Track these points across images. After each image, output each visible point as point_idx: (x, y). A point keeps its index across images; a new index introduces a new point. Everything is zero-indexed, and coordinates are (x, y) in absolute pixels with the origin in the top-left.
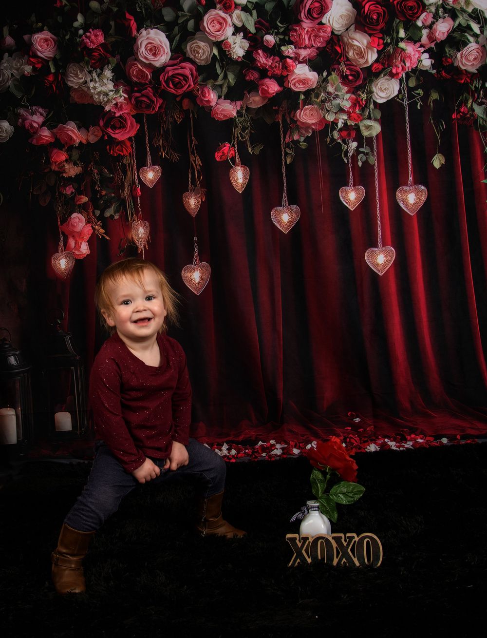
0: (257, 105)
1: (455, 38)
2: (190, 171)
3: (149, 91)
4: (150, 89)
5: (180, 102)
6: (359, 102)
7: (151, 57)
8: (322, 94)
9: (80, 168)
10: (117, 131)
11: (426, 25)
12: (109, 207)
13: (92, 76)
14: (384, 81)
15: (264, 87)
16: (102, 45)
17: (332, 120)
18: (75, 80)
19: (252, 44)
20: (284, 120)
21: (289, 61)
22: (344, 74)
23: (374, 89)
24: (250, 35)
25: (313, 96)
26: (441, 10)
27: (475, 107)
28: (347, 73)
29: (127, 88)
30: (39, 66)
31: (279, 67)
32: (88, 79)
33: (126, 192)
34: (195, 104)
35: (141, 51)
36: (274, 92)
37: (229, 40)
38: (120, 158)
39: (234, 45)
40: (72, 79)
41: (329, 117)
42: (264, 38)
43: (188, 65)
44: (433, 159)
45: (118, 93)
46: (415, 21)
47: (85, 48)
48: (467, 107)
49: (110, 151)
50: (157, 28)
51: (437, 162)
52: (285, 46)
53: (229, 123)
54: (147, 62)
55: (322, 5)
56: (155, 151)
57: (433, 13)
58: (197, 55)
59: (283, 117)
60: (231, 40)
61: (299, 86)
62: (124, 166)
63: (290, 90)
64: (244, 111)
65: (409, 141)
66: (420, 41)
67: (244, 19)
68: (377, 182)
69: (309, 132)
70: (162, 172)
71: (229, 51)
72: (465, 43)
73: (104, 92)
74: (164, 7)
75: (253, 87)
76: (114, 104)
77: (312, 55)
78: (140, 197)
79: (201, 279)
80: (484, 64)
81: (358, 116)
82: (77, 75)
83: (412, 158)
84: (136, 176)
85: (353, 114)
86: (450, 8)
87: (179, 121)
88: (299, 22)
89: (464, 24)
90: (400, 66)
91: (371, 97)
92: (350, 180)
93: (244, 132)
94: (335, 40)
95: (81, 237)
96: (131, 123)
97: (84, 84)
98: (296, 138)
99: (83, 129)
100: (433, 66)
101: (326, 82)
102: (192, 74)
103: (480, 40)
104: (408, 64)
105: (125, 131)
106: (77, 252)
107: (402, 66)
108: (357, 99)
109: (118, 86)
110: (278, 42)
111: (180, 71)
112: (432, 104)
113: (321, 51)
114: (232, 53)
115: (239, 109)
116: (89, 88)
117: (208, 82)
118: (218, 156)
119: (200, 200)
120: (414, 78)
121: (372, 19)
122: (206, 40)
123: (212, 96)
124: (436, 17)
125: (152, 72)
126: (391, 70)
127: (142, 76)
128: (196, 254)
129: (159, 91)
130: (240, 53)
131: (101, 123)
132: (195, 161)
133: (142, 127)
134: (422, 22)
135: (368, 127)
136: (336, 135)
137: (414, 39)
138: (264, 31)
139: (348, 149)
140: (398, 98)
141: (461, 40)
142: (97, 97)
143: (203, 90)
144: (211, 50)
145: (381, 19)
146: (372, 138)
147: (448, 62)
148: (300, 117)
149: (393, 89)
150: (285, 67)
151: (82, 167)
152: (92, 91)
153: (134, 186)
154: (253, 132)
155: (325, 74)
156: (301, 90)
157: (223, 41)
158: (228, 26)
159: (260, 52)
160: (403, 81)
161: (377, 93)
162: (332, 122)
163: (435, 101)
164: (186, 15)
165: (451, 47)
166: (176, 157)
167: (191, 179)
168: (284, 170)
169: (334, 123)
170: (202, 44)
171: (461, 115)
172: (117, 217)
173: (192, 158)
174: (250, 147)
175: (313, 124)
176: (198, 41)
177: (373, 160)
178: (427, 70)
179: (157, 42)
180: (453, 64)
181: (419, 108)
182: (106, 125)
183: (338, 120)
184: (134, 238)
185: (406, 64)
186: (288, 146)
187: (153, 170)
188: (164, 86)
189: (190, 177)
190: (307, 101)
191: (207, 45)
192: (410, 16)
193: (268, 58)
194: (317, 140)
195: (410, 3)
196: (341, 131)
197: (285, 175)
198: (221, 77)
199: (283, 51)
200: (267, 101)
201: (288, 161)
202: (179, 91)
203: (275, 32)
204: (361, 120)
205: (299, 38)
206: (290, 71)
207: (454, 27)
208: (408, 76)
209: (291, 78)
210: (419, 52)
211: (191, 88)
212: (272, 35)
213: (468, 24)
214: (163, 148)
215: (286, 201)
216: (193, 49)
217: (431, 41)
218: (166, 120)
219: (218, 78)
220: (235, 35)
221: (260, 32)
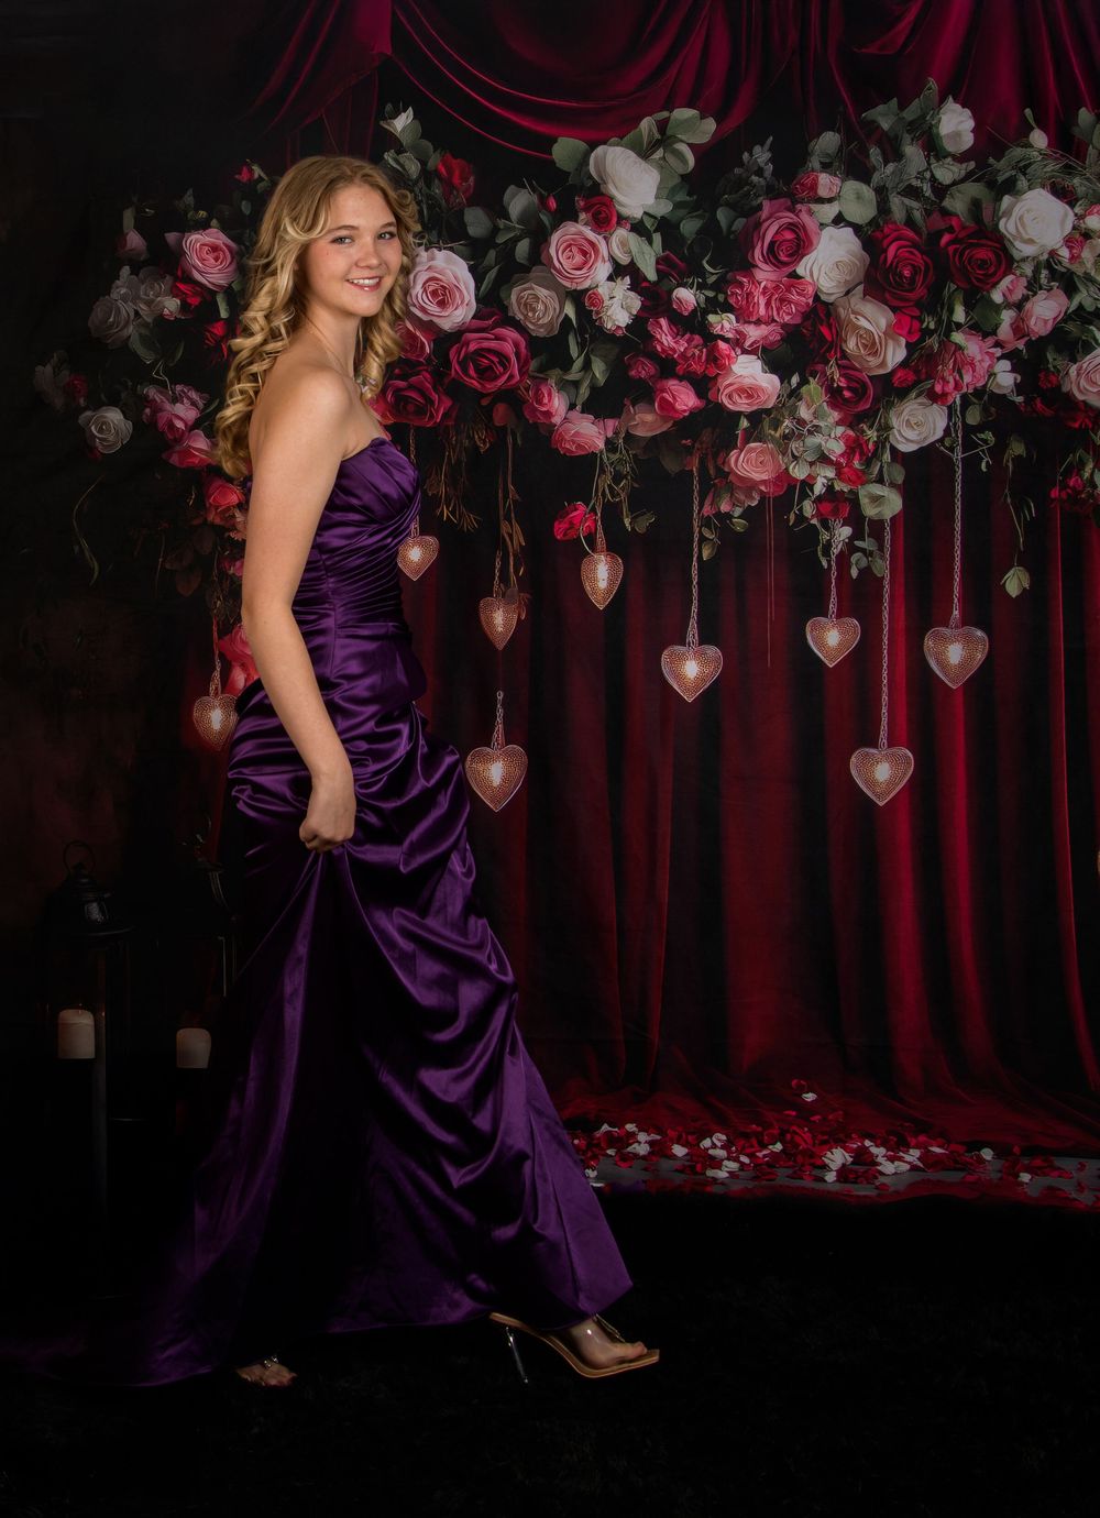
0: (648, 431)
1: (1068, 333)
2: (499, 554)
3: (424, 378)
4: (427, 375)
5: (489, 411)
6: (860, 446)
7: (433, 308)
8: (787, 422)
11: (1011, 301)
14: (916, 406)
15: (666, 395)
17: (803, 477)
19: (648, 303)
20: (703, 468)
21: (722, 345)
22: (835, 385)
23: (894, 422)
24: (645, 284)
25: (766, 423)
26: (1044, 273)
28: (841, 384)
30: (195, 301)
31: (700, 357)
34: (520, 416)
35: (414, 294)
36: (685, 408)
37: (600, 290)
39: (609, 303)
41: (796, 470)
42: (674, 294)
43: (510, 334)
44: (1006, 578)
46: (988, 292)
48: (1081, 478)
50: (451, 249)
51: (1015, 582)
52: (716, 313)
53: (588, 463)
54: (425, 318)
55: (798, 238)
56: (429, 506)
57: (1026, 276)
58: (530, 314)
59: (702, 462)
60: (604, 290)
61: (739, 401)
63: (721, 407)
64: (621, 441)
65: (958, 536)
66: (995, 333)
67: (634, 250)
68: (886, 614)
69: (753, 498)
70: (441, 551)
71: (598, 313)
72: (1088, 347)
74: (469, 206)
75: (645, 393)
77: (772, 339)
79: (505, 779)
81: (857, 474)
83: (962, 572)
85: (846, 470)
86: (1063, 270)
87: (483, 448)
88: (748, 268)
89: (1089, 305)
90: (951, 380)
91: (887, 438)
92: (831, 605)
93: (617, 485)
94: (821, 313)
98: (724, 507)
100: (1019, 388)
101: (796, 397)
102: (518, 354)
104: (967, 378)
107: (955, 380)
108: (856, 440)
111: (493, 344)
112: (1011, 465)
113: (791, 334)
114: (605, 318)
115: (610, 434)
117: (549, 372)
118: (559, 530)
119: (516, 616)
120: (977, 406)
121: (901, 276)
122: (552, 285)
124: (1033, 286)
125: (434, 341)
126: (933, 386)
127: (412, 347)
128: (499, 727)
129: (446, 381)
130: (621, 320)
132: (510, 535)
134: (1004, 295)
135: (876, 499)
136: (808, 508)
137: (982, 329)
138: (675, 278)
139: (831, 539)
140: (943, 445)
141: (1080, 338)
143: (538, 391)
144: (562, 308)
145: (919, 279)
146: (881, 522)
147: (1050, 382)
148: (736, 466)
149: (934, 424)
150: (714, 359)
154: (636, 486)
155: (795, 380)
156: (743, 410)
157: (587, 290)
158: (600, 259)
159: (663, 322)
160: (956, 410)
161: (899, 431)
162: (803, 481)
163: (1017, 459)
164: (514, 228)
165: (1059, 351)
166: (470, 522)
167: (501, 570)
168: (694, 572)
169: (807, 484)
170: (542, 292)
171: (1068, 493)
173: (505, 528)
174: (627, 517)
175: (764, 482)
176: (535, 286)
177: (882, 568)
178: (1005, 395)
179: (448, 278)
180: (1059, 387)
181: (984, 470)
183: (815, 478)
185: (965, 377)
187: (421, 544)
188: (455, 370)
189: (498, 566)
190: (754, 433)
191: (554, 294)
192: (979, 280)
193: (679, 337)
194: (769, 516)
195: (982, 254)
196: (820, 503)
197: (698, 583)
198: (578, 364)
199: (711, 325)
200: (670, 425)
201: (706, 554)
202: (488, 386)
203: (698, 282)
204: (863, 484)
205: (747, 302)
206: (722, 367)
207: (1070, 311)
208: (966, 402)
209: (723, 382)
210: (991, 355)
211: (514, 382)
212: (691, 289)
213: (1097, 308)
214: (445, 500)
215: (693, 635)
216: (523, 301)
217: (1019, 336)
218: (457, 443)
219: (572, 367)
220: (614, 281)
221: (667, 280)
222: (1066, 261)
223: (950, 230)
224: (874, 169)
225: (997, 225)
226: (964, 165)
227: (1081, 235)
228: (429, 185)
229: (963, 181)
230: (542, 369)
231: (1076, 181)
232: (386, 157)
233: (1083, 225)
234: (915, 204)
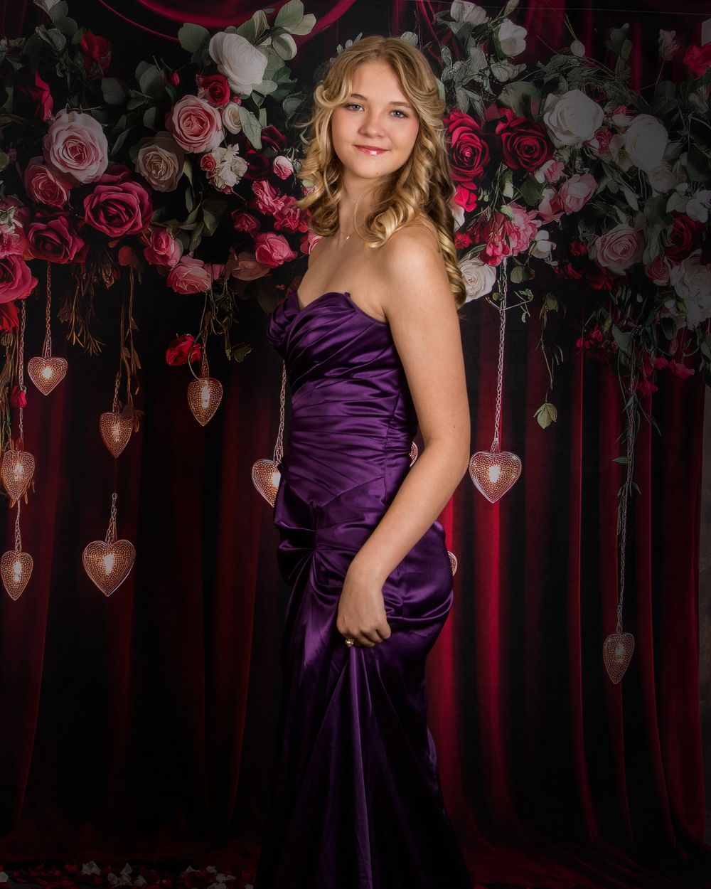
0: (249, 276)
1: (596, 211)
2: (119, 375)
3: (61, 222)
4: (64, 219)
5: (115, 251)
7: (72, 162)
11: (551, 181)
14: (471, 265)
15: (265, 246)
19: (253, 168)
24: (251, 151)
26: (579, 160)
27: (616, 333)
29: (22, 211)
31: (294, 216)
34: (141, 258)
35: (56, 149)
36: (280, 258)
37: (214, 155)
39: (221, 166)
42: (275, 161)
43: (137, 188)
44: (538, 412)
45: (6, 216)
46: (533, 173)
48: (602, 330)
50: (89, 113)
51: (545, 416)
53: (197, 300)
54: (64, 170)
56: (60, 331)
57: (564, 162)
58: (154, 172)
60: (217, 154)
64: (226, 283)
65: (500, 375)
66: (536, 207)
67: (244, 122)
71: (211, 174)
72: (611, 223)
74: (106, 77)
75: (247, 244)
78: (24, 409)
79: (115, 569)
80: (638, 261)
83: (503, 404)
84: (21, 370)
86: (594, 158)
87: (109, 284)
89: (613, 190)
90: (500, 244)
93: (221, 321)
96: (22, 276)
100: (555, 254)
102: (141, 205)
103: (636, 220)
104: (513, 244)
105: (11, 286)
107: (503, 245)
109: (7, 205)
111: (121, 196)
112: (545, 318)
114: (217, 179)
115: (216, 278)
117: (168, 222)
118: (170, 357)
119: (131, 429)
120: (520, 268)
121: (463, 156)
122: (173, 147)
123: (173, 249)
124: (569, 170)
125: (71, 190)
126: (485, 249)
127: (52, 194)
128: (113, 524)
129: (80, 225)
130: (230, 180)
132: (129, 360)
133: (41, 287)
134: (545, 176)
137: (526, 204)
138: (277, 149)
140: (491, 299)
141: (605, 216)
143: (157, 238)
144: (181, 168)
145: (477, 160)
147: (579, 250)
149: (485, 281)
150: (305, 218)
153: (16, 387)
154: (236, 322)
157: (202, 154)
158: (214, 128)
159: (265, 184)
160: (503, 270)
163: (551, 313)
164: (143, 98)
165: (588, 225)
166: (95, 347)
167: (119, 390)
170: (165, 154)
171: (590, 343)
173: (124, 354)
174: (228, 348)
176: (158, 148)
178: (543, 259)
179: (85, 138)
180: (587, 255)
181: (524, 321)
184: (6, 482)
185: (511, 243)
187: (52, 365)
188: (88, 216)
189: (117, 386)
191: (174, 156)
192: (525, 163)
193: (278, 197)
195: (529, 141)
197: (285, 407)
198: (192, 216)
200: (267, 271)
202: (116, 232)
203: (295, 152)
207: (598, 192)
208: (511, 264)
209: (312, 239)
210: (533, 226)
211: (137, 229)
212: (290, 157)
213: (620, 191)
214: (75, 327)
215: (280, 450)
216: (148, 160)
217: (556, 211)
218: (86, 279)
219: (187, 219)
220: (225, 148)
221: (269, 148)
222: (596, 151)
223: (504, 120)
224: (445, 65)
225: (542, 117)
226: (517, 67)
227: (609, 130)
228: (72, 56)
229: (516, 79)
231: (607, 85)
232: (37, 30)
233: (611, 122)
234: (476, 97)
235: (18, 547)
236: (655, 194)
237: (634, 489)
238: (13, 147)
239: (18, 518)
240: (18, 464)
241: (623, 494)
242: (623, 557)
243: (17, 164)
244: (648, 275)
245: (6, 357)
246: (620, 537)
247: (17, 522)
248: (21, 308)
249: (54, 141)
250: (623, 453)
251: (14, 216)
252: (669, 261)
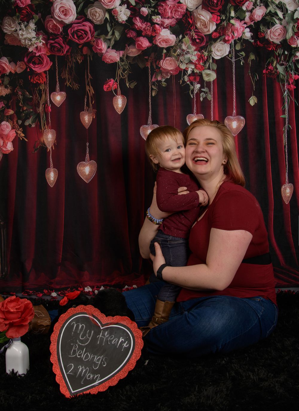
0: (133, 55)
1: (267, 20)
2: (86, 97)
3: (60, 40)
4: (61, 39)
5: (82, 48)
6: (202, 58)
7: (62, 16)
8: (178, 50)
9: (9, 90)
10: (36, 66)
11: (248, 9)
12: (28, 119)
13: (21, 26)
14: (219, 44)
15: (139, 42)
16: (29, 5)
17: (184, 68)
18: (9, 28)
19: (133, 13)
20: (152, 66)
21: (157, 26)
22: (194, 38)
23: (213, 49)
24: (131, 6)
25: (172, 51)
27: (278, 66)
28: (195, 37)
29: (45, 36)
31: (150, 30)
32: (18, 29)
33: (41, 109)
34: (92, 51)
35: (56, 12)
36: (146, 46)
37: (117, 9)
38: (38, 85)
39: (121, 13)
40: (7, 28)
41: (182, 66)
42: (141, 9)
43: (88, 24)
44: (250, 99)
45: (38, 40)
46: (241, 6)
47: (17, 7)
48: (273, 66)
49: (31, 80)
51: (253, 101)
52: (155, 16)
53: (114, 66)
54: (60, 20)
56: (62, 82)
57: (253, 2)
58: (94, 17)
59: (151, 64)
60: (118, 9)
61: (163, 44)
62: (40, 90)
63: (157, 46)
64: (125, 58)
65: (234, 86)
66: (244, 20)
68: (212, 113)
69: (168, 76)
70: (67, 97)
71: (116, 16)
72: (273, 24)
73: (29, 39)
75: (132, 42)
76: (36, 47)
77: (173, 23)
78: (50, 113)
79: (90, 172)
80: (285, 38)
81: (202, 67)
82: (10, 25)
83: (236, 98)
84: (48, 98)
85: (198, 65)
87: (80, 62)
89: (273, 11)
90: (231, 35)
91: (211, 55)
92: (195, 110)
93: (124, 73)
94: (188, 14)
95: (8, 138)
96: (46, 61)
97: (15, 32)
98: (159, 79)
99: (12, 63)
100: (252, 37)
101: (181, 42)
102: (90, 30)
103: (283, 22)
104: (236, 35)
105: (42, 66)
106: (4, 149)
107: (232, 35)
108: (201, 56)
109: (39, 35)
110: (150, 13)
111: (82, 28)
112: (250, 62)
113: (179, 21)
114: (119, 18)
115: (121, 56)
116: (18, 34)
117: (101, 36)
118: (105, 88)
119: (92, 117)
120: (239, 44)
121: (213, 2)
122: (101, 7)
123: (104, 46)
124: (255, 5)
125: (63, 27)
126: (225, 38)
127: (56, 29)
128: (88, 155)
129: (67, 40)
130: (124, 18)
131: (26, 60)
132: (89, 91)
133: (54, 65)
134: (246, 8)
135: (208, 75)
136: (186, 78)
137: (240, 18)
138: (141, 5)
139: (194, 88)
140: (229, 57)
141: (270, 21)
142: (23, 41)
143: (97, 42)
144: (105, 15)
145: (220, 3)
146: (210, 82)
147: (262, 35)
148: (162, 65)
149: (226, 50)
150: (154, 30)
151: (11, 90)
152: (21, 37)
153: (47, 104)
154: (130, 73)
155: (181, 37)
156: (164, 47)
157: (113, 9)
159: (138, 18)
160: (233, 45)
161: (215, 52)
162: (184, 70)
163: (252, 60)
165: (264, 25)
166: (76, 86)
168: (150, 100)
169: (186, 71)
170: (98, 10)
171: (268, 71)
172: (33, 126)
173: (87, 88)
174: (128, 83)
175: (171, 70)
176: (96, 8)
177: (210, 97)
178: (248, 40)
179: (67, 6)
180: (265, 37)
181: (242, 65)
182: (29, 61)
183: (188, 68)
184: (45, 142)
185: (235, 34)
186: (153, 84)
187: (60, 95)
188: (70, 36)
189: (86, 101)
190: (168, 54)
191: (102, 10)
192: (238, 3)
193: (143, 23)
194: (174, 81)
196: (190, 76)
197: (151, 104)
198: (110, 33)
199: (153, 19)
200: (141, 52)
201: (153, 95)
202: (81, 42)
203: (148, 6)
204: (203, 70)
205: (165, 11)
206: (157, 33)
207: (267, 13)
208: (235, 42)
209: (158, 38)
210: (243, 27)
211: (89, 39)
212: (146, 8)
213: (275, 12)
214: (68, 79)
215: (150, 121)
216: (92, 13)
217: (251, 21)
218: (71, 61)
219: (108, 34)
220: (121, 6)
221: (138, 5)
230: (99, 35)
235: (52, 166)
236: (289, 12)
237: (289, 127)
238: (40, 13)
239: (51, 155)
240: (49, 134)
241: (285, 129)
242: (287, 154)
243: (42, 19)
244: (289, 43)
245: (42, 94)
246: (285, 146)
247: (51, 157)
248: (47, 74)
249: (55, 8)
250: (284, 113)
251: (42, 39)
252: (297, 38)
